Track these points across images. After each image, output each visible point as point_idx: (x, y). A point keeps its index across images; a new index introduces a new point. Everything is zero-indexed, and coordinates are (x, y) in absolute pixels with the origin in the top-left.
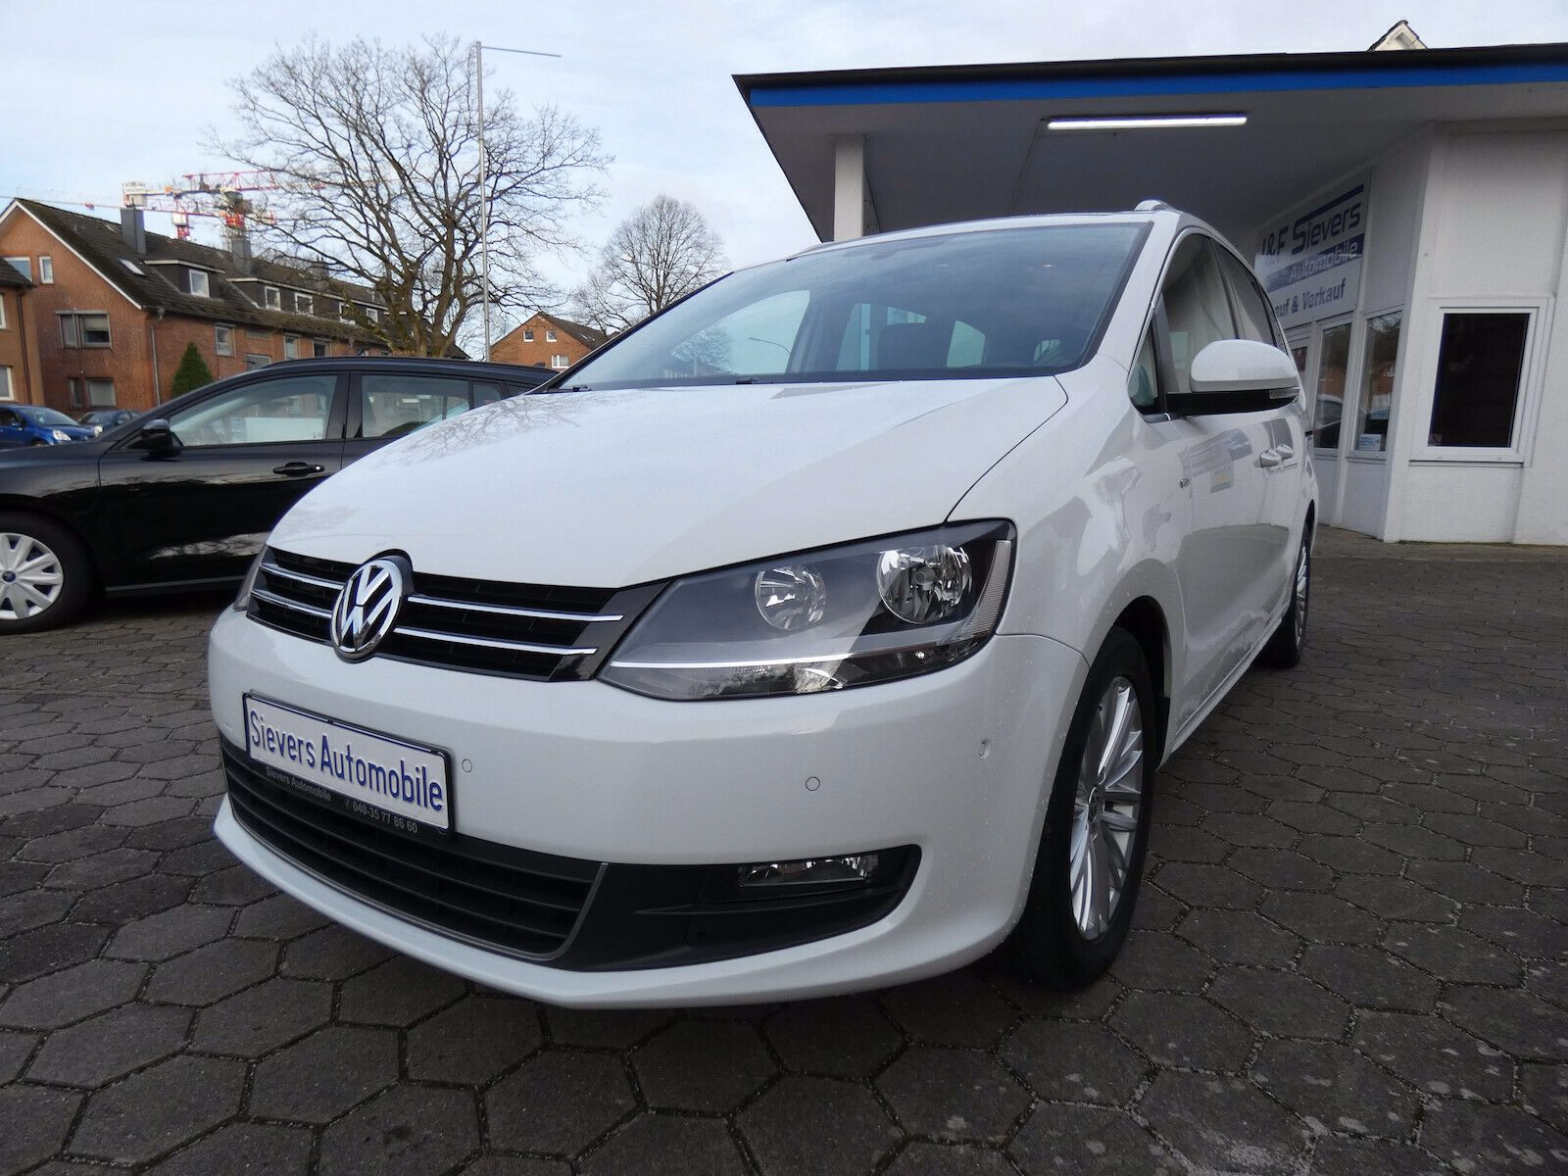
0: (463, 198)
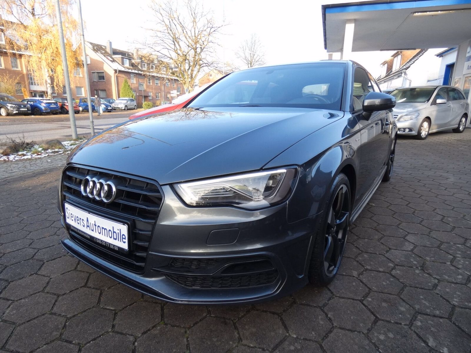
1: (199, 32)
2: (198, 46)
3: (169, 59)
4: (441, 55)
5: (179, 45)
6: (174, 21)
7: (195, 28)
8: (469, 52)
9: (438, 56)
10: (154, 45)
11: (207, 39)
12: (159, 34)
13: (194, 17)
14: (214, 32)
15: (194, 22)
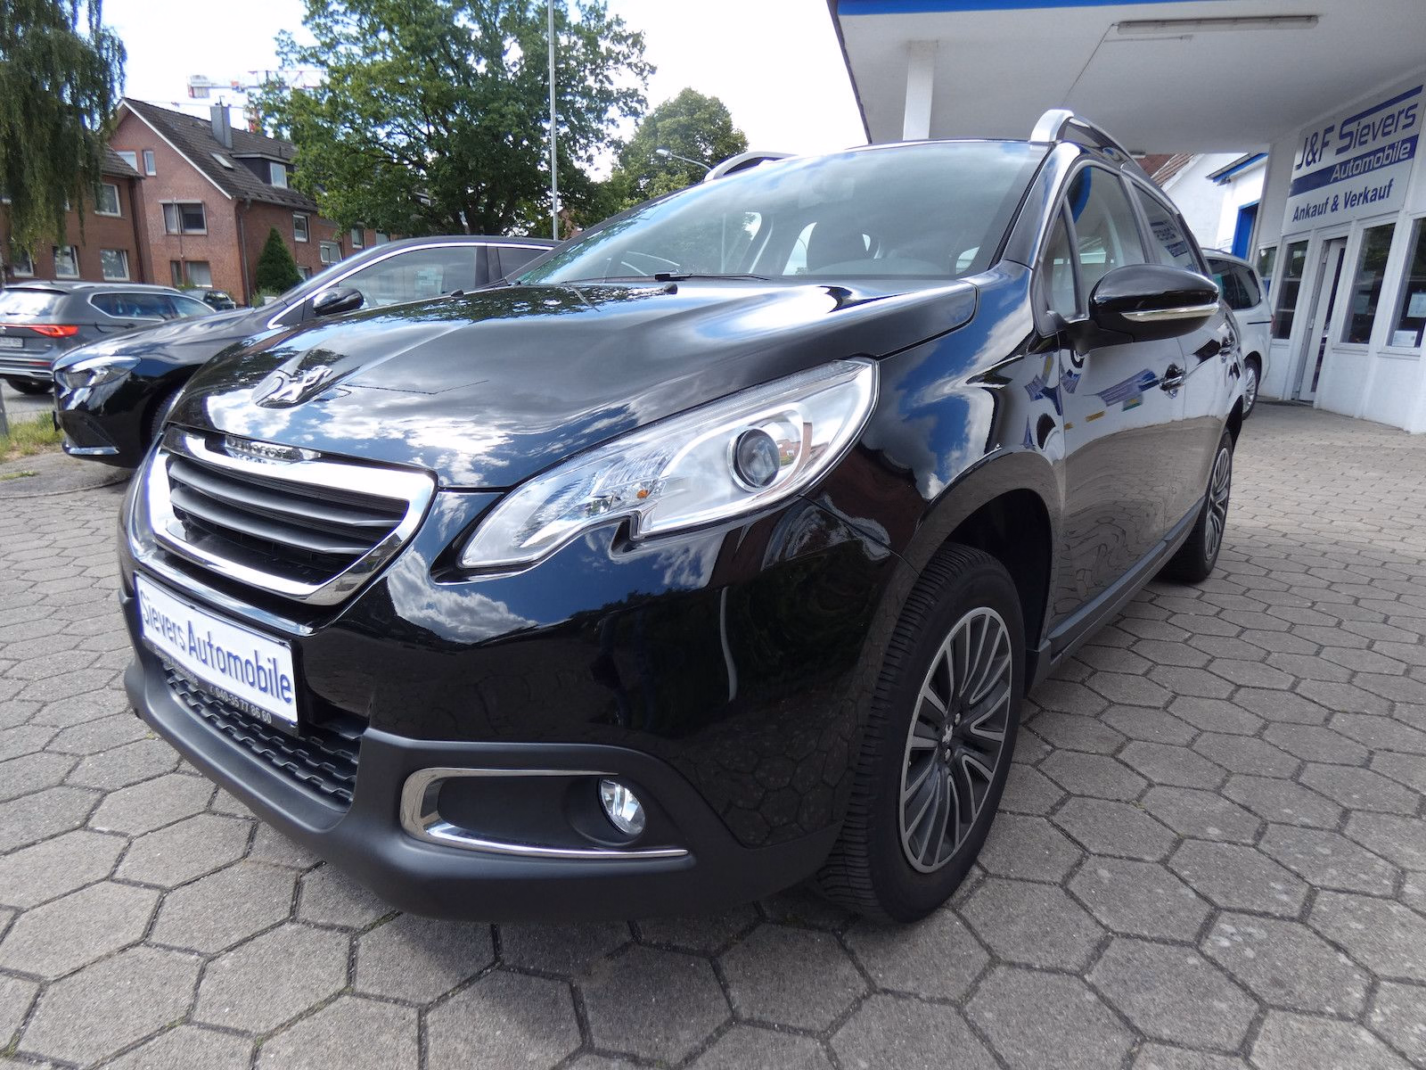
4: (1223, 177)
8: (1299, 166)
9: (1214, 177)
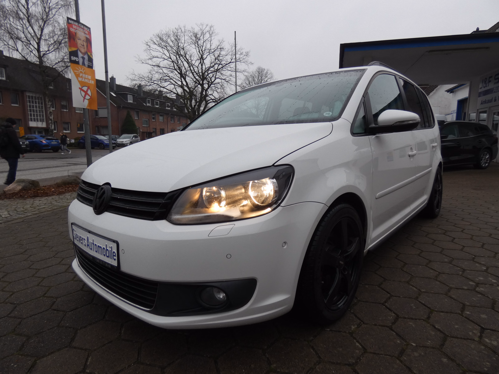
0: (207, 71)
1: (206, 68)
2: (205, 82)
3: (174, 95)
4: (451, 91)
5: (186, 81)
6: (181, 58)
7: (202, 65)
8: (481, 88)
9: (448, 91)
10: (160, 81)
11: (215, 75)
12: (165, 71)
13: (201, 53)
14: (222, 69)
15: (202, 58)
